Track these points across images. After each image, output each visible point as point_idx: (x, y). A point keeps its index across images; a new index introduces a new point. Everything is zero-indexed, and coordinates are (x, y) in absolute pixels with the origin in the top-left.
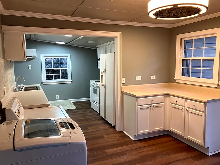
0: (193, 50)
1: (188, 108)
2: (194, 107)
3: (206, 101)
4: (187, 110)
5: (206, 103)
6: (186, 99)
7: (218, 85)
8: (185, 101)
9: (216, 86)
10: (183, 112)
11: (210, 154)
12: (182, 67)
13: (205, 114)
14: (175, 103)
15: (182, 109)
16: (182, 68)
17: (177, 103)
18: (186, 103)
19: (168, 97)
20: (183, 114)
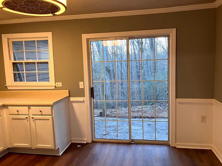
0: (24, 52)
1: (33, 115)
2: (40, 113)
3: (52, 104)
4: (33, 118)
5: (52, 106)
6: (29, 106)
7: (56, 87)
8: (29, 108)
9: (54, 88)
10: (27, 121)
11: (61, 154)
12: (14, 71)
13: (53, 117)
14: (17, 113)
15: (27, 118)
16: (14, 73)
17: (18, 113)
18: (30, 110)
19: (4, 108)
20: (28, 123)
